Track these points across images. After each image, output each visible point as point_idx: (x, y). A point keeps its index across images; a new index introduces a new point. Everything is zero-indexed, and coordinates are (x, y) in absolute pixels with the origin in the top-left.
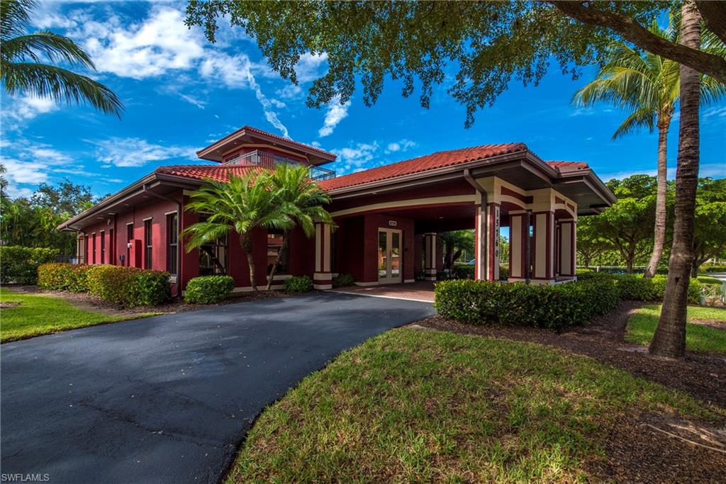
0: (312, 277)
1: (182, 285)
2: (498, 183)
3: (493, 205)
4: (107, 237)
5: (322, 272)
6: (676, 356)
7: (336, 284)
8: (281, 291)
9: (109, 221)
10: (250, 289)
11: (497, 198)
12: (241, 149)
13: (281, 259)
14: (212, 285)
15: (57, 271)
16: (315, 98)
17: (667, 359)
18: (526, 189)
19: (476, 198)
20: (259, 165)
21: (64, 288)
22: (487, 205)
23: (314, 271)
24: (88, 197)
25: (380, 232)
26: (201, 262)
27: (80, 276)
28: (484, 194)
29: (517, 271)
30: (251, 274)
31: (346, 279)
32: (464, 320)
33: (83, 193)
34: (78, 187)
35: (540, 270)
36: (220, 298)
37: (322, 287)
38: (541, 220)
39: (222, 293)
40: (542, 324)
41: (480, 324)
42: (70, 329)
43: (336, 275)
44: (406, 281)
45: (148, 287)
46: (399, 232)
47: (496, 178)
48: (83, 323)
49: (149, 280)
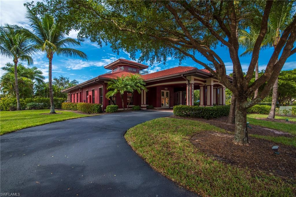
0: (140, 106)
1: (105, 108)
2: (193, 77)
3: (191, 84)
4: (79, 94)
5: (143, 104)
6: (232, 124)
7: (148, 108)
8: (131, 110)
9: (80, 90)
10: (123, 109)
11: (193, 82)
12: (118, 66)
13: (131, 101)
14: (113, 107)
15: (68, 104)
16: (140, 61)
17: (230, 124)
18: (204, 78)
19: (187, 82)
20: (124, 71)
21: (70, 109)
22: (190, 84)
23: (141, 104)
24: (68, 81)
25: (162, 92)
26: (108, 102)
27: (75, 106)
28: (189, 81)
29: (202, 103)
30: (123, 105)
31: (151, 106)
32: (180, 116)
33: (66, 80)
34: (65, 78)
35: (208, 103)
36: (115, 111)
37: (144, 109)
38: (209, 88)
39: (115, 110)
40: (203, 117)
41: (185, 117)
42: (81, 117)
43: (148, 105)
44: (171, 107)
45: (97, 108)
46: (168, 91)
47: (192, 76)
48: (84, 116)
49: (97, 106)
